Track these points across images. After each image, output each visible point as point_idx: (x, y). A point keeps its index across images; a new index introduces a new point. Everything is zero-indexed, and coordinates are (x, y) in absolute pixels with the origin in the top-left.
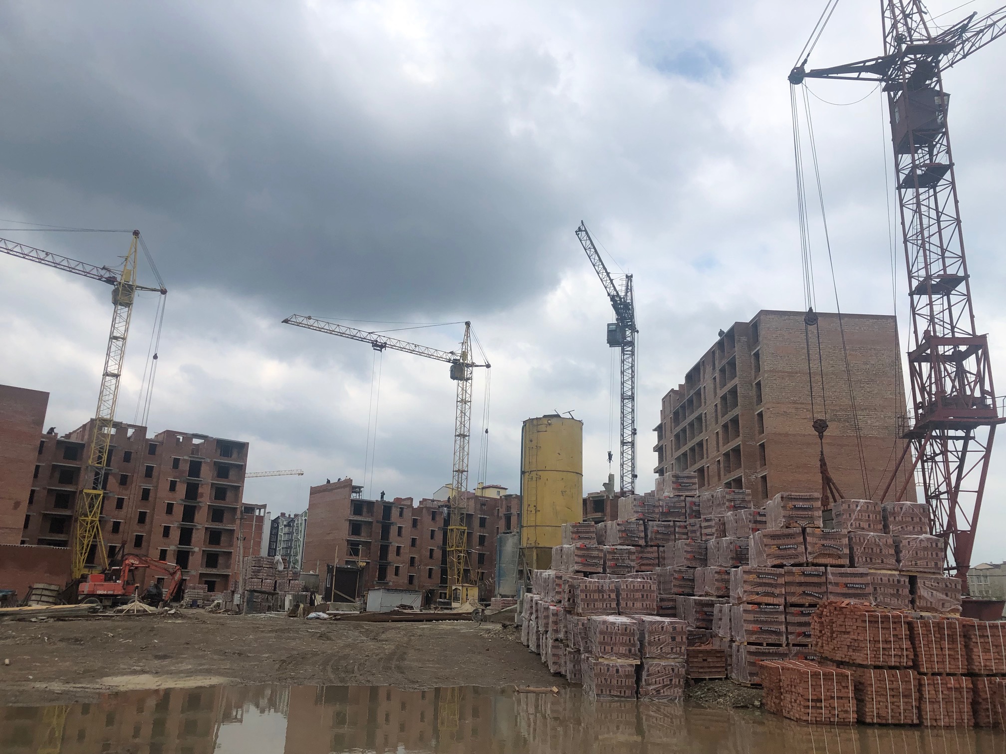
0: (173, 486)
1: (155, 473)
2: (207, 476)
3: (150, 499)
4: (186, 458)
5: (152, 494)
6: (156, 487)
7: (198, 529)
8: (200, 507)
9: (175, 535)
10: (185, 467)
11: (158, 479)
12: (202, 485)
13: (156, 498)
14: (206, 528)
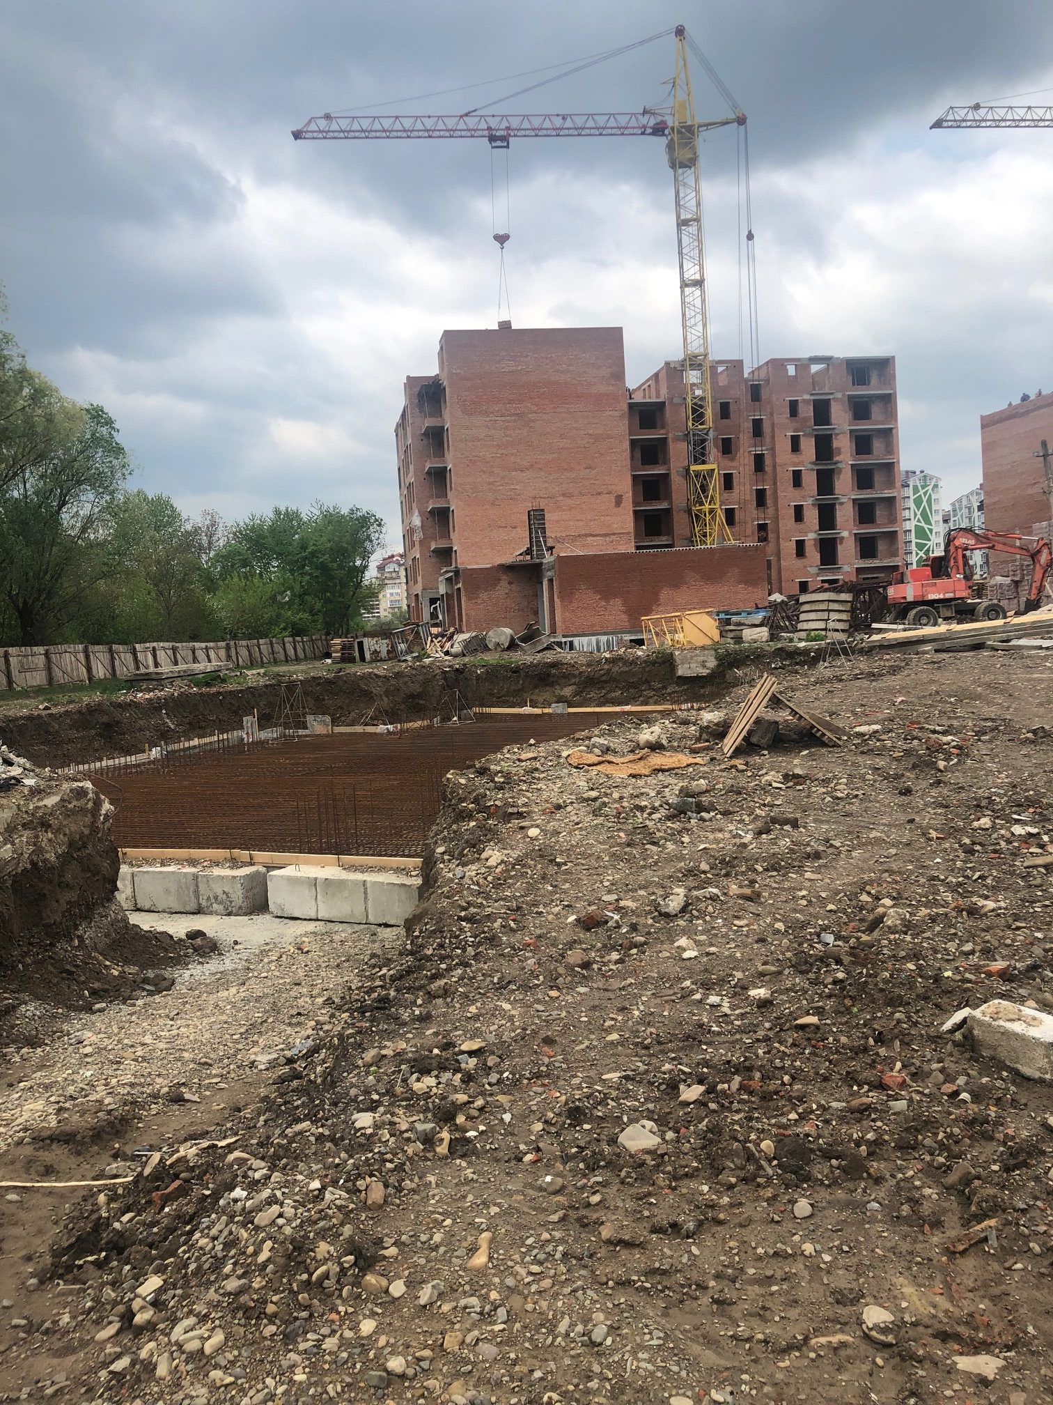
0: (795, 445)
1: (766, 428)
2: (841, 419)
3: (767, 469)
4: (806, 397)
5: (768, 461)
6: (773, 449)
7: (842, 504)
8: (840, 471)
9: (812, 516)
10: (807, 412)
11: (773, 437)
12: (837, 435)
13: (774, 466)
14: (854, 500)
